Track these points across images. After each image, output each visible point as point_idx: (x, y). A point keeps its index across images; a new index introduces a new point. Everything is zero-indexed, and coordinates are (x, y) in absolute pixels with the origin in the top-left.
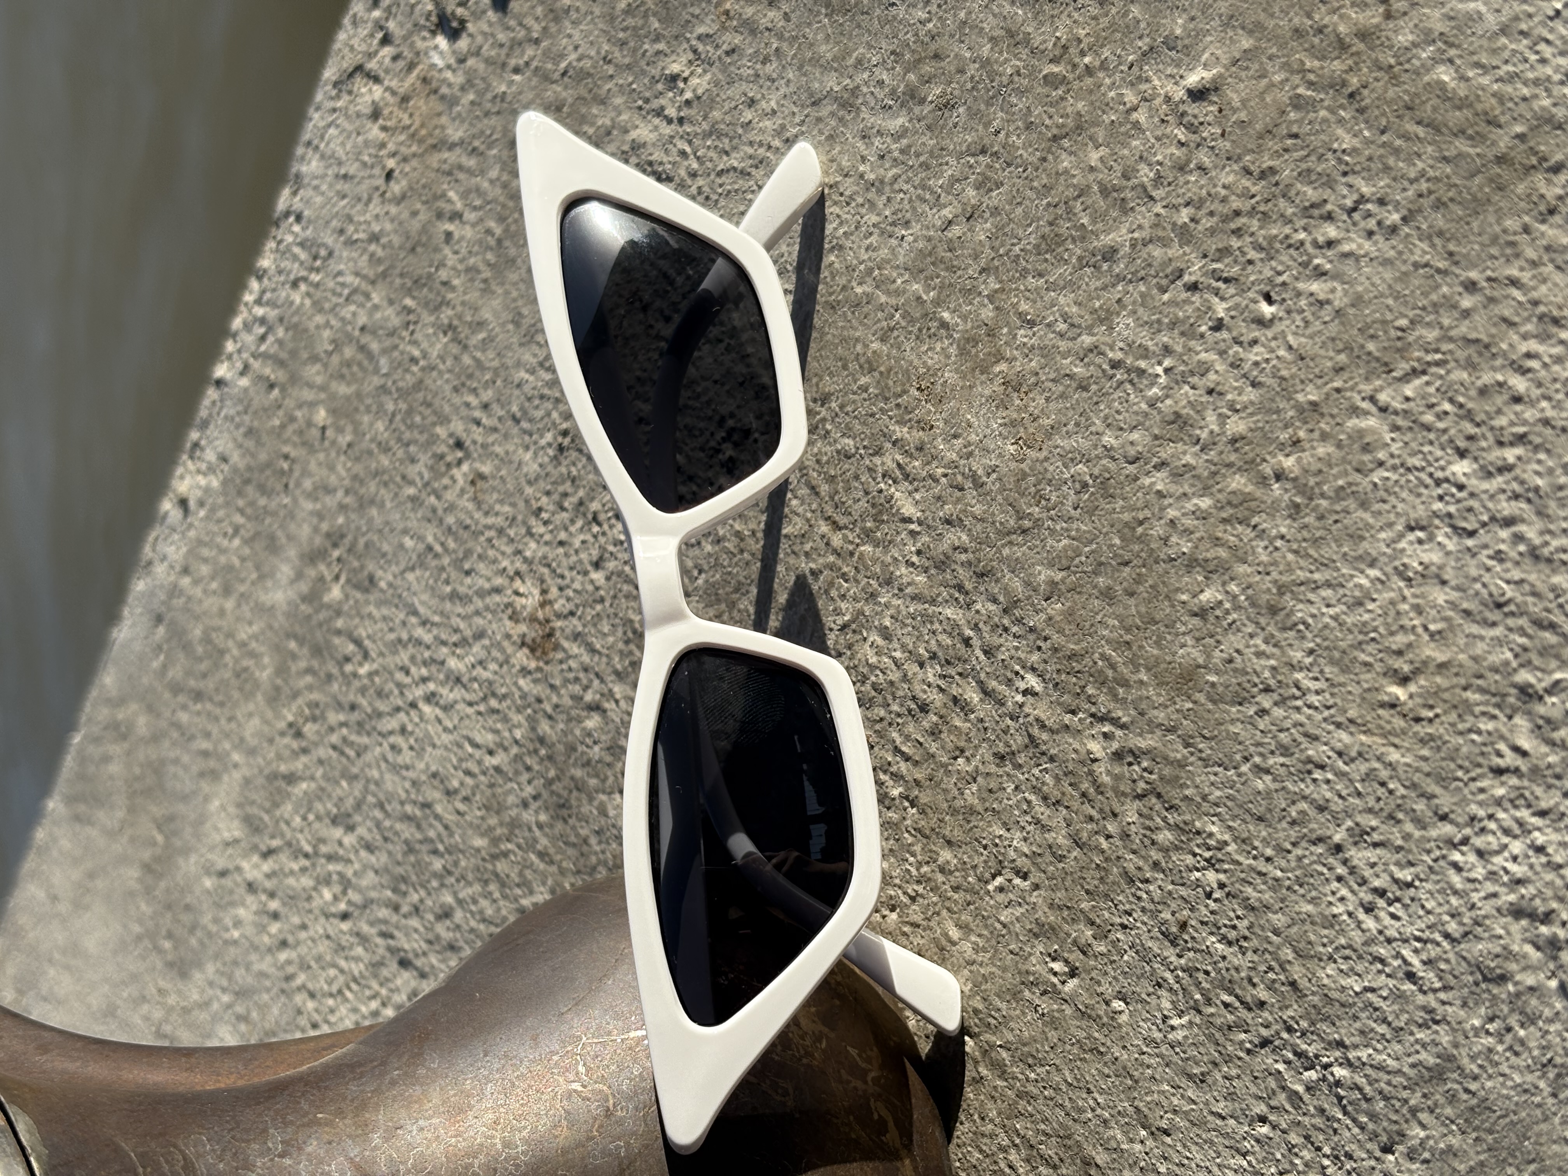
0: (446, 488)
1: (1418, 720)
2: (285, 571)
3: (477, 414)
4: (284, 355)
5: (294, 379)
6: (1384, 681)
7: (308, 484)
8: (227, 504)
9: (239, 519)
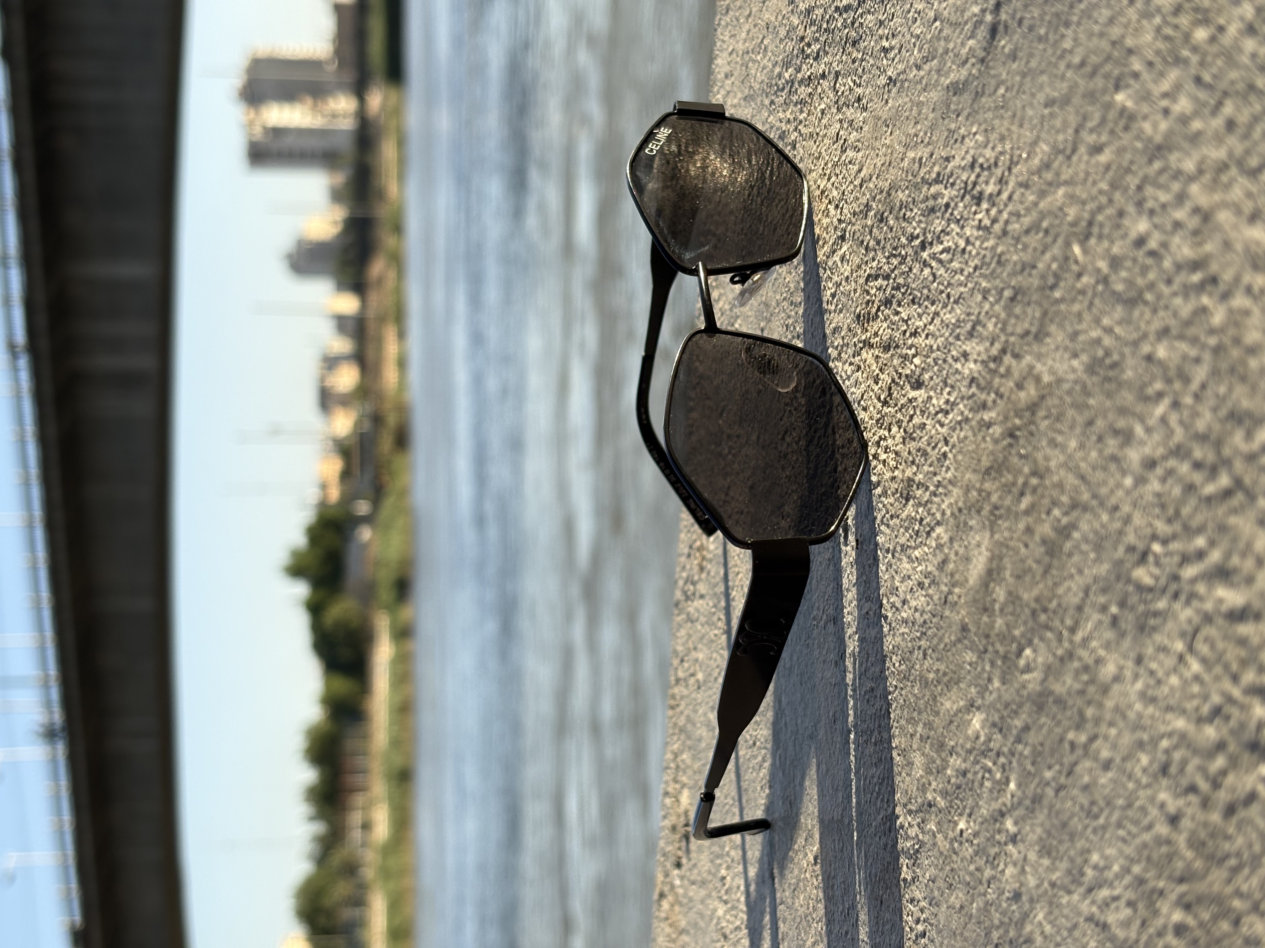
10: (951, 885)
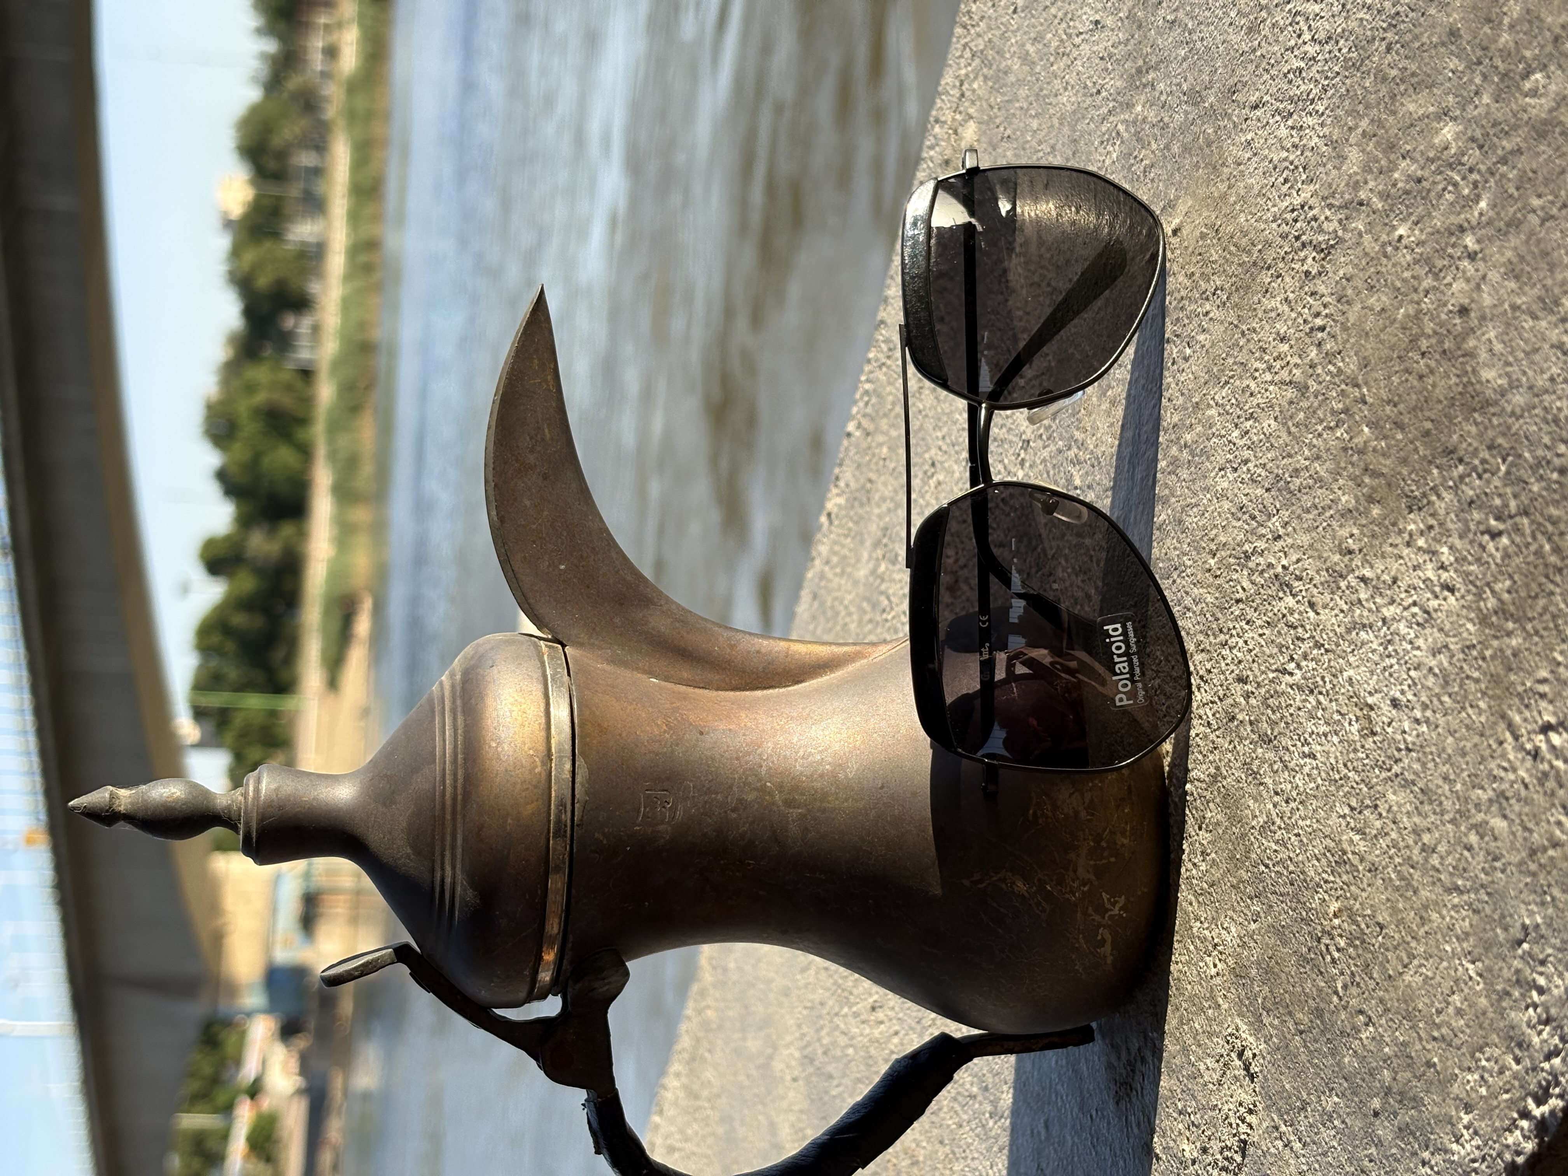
0: (927, 492)
1: (1216, 577)
2: (865, 555)
3: (940, 443)
4: (874, 414)
5: (877, 430)
6: (1209, 557)
7: (877, 497)
8: (847, 516)
9: (851, 525)
10: (1372, 287)
